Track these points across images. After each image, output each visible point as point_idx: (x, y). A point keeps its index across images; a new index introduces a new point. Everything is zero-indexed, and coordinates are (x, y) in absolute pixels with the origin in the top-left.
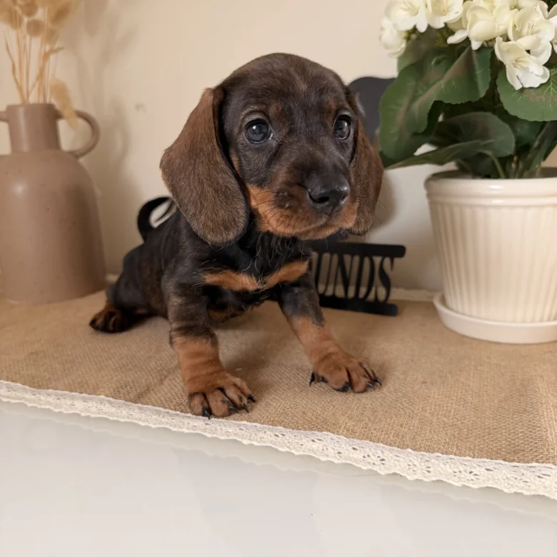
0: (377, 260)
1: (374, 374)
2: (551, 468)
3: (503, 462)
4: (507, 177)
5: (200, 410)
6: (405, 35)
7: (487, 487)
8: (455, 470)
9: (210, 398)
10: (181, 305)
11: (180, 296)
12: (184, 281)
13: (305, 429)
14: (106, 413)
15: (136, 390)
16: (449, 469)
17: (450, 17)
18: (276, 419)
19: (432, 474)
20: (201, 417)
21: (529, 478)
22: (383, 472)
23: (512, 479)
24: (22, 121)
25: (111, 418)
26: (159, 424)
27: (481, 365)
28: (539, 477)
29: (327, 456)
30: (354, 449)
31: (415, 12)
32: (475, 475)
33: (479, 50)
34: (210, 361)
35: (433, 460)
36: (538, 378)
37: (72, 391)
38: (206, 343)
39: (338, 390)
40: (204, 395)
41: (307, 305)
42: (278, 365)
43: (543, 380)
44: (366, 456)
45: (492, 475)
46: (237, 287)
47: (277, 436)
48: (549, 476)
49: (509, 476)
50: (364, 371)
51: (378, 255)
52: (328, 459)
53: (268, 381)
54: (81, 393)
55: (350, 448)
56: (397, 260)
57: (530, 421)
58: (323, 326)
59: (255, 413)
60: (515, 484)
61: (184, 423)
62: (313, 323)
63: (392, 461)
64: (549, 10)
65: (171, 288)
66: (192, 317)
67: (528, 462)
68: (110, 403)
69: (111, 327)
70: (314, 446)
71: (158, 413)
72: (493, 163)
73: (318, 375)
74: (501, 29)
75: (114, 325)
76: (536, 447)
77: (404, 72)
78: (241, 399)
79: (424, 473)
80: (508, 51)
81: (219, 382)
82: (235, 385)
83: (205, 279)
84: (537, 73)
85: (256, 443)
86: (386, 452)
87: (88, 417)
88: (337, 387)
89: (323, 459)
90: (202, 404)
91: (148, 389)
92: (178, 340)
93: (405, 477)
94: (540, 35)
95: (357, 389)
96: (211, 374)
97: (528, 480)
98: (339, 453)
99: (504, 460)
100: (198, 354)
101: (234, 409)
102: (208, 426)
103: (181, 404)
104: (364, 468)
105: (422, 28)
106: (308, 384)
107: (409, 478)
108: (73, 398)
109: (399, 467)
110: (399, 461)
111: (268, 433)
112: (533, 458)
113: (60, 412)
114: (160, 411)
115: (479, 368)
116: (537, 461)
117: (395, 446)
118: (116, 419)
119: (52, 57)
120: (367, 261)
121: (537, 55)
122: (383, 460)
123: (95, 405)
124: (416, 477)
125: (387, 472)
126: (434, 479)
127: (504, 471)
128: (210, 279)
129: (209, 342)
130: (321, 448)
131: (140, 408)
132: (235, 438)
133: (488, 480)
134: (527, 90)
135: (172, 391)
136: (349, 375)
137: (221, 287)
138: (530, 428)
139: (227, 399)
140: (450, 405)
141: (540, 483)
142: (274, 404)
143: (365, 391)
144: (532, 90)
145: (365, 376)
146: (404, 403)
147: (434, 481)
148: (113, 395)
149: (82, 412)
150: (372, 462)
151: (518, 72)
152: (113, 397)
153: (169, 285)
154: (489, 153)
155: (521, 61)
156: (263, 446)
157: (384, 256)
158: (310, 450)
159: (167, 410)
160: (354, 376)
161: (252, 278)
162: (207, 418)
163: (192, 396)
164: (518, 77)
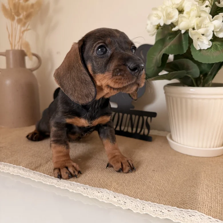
0: (145, 118)
1: (133, 166)
2: (196, 213)
3: (176, 208)
4: (198, 86)
5: (57, 175)
6: (156, 27)
7: (166, 219)
8: (154, 210)
9: (62, 170)
10: (55, 131)
11: (56, 127)
12: (58, 121)
13: (97, 187)
14: (20, 173)
15: (35, 165)
16: (152, 209)
17: (173, 20)
18: (88, 182)
19: (144, 211)
20: (57, 178)
21: (185, 216)
22: (124, 208)
23: (178, 216)
24: (11, 57)
25: (21, 176)
26: (39, 180)
27: (180, 165)
28: (190, 216)
29: (103, 199)
30: (115, 197)
31: (160, 18)
32: (163, 213)
33: (184, 34)
34: (64, 155)
35: (146, 205)
36: (203, 172)
37: (11, 163)
38: (64, 147)
39: (117, 171)
40: (59, 170)
41: (109, 134)
42: (96, 159)
43: (205, 173)
44: (119, 200)
45: (170, 213)
46: (80, 125)
47: (84, 189)
48: (194, 216)
49: (177, 214)
50: (128, 164)
51: (146, 116)
52: (103, 201)
53: (90, 165)
54: (14, 164)
55: (113, 197)
56: (153, 118)
57: (193, 191)
58: (114, 144)
59: (80, 179)
60: (179, 218)
61: (49, 180)
62: (110, 142)
63: (129, 204)
64: (213, 18)
65: (53, 123)
66: (60, 136)
67: (187, 209)
68: (23, 169)
69: (34, 139)
70: (98, 195)
71: (41, 175)
72: (192, 81)
73: (110, 164)
74: (192, 25)
75: (35, 138)
76: (193, 202)
77: (157, 42)
78: (74, 172)
79: (141, 210)
80: (195, 34)
81: (67, 164)
82: (73, 166)
83: (66, 121)
84: (206, 44)
85: (75, 192)
86: (127, 199)
87: (13, 175)
88: (116, 170)
89: (101, 200)
90: (58, 173)
91: (40, 165)
92: (53, 145)
93: (133, 211)
94: (208, 28)
95: (124, 171)
96: (64, 161)
97: (185, 217)
98: (108, 198)
99: (178, 207)
100: (60, 152)
101: (71, 176)
102: (58, 183)
103: (51, 172)
104: (117, 206)
105: (162, 25)
106: (106, 167)
107: (134, 211)
108: (10, 166)
109: (131, 207)
110: (132, 204)
111: (81, 187)
112: (190, 207)
113: (3, 172)
114: (42, 175)
115: (179, 166)
116: (191, 209)
117: (133, 197)
118: (23, 176)
119: (26, 33)
120: (141, 118)
121: (207, 36)
122: (125, 203)
123: (17, 170)
124: (137, 211)
125: (126, 208)
126: (145, 213)
127: (175, 212)
128: (68, 121)
129: (65, 147)
130: (101, 196)
131: (34, 173)
132: (67, 188)
133: (167, 215)
134: (202, 50)
135: (49, 167)
136: (122, 165)
137: (73, 125)
138: (192, 194)
139: (68, 172)
140: (162, 181)
141: (190, 219)
142: (89, 175)
143: (128, 172)
144: (205, 50)
145: (128, 166)
146: (142, 179)
147: (144, 214)
148: (26, 166)
149: (11, 172)
150: (121, 203)
151: (199, 43)
152: (25, 167)
153: (52, 123)
154: (190, 76)
155: (200, 38)
156: (78, 193)
157: (148, 117)
158: (96, 196)
159: (45, 174)
160: (124, 166)
161: (86, 121)
162: (59, 179)
163: (55, 169)
164: (199, 45)
